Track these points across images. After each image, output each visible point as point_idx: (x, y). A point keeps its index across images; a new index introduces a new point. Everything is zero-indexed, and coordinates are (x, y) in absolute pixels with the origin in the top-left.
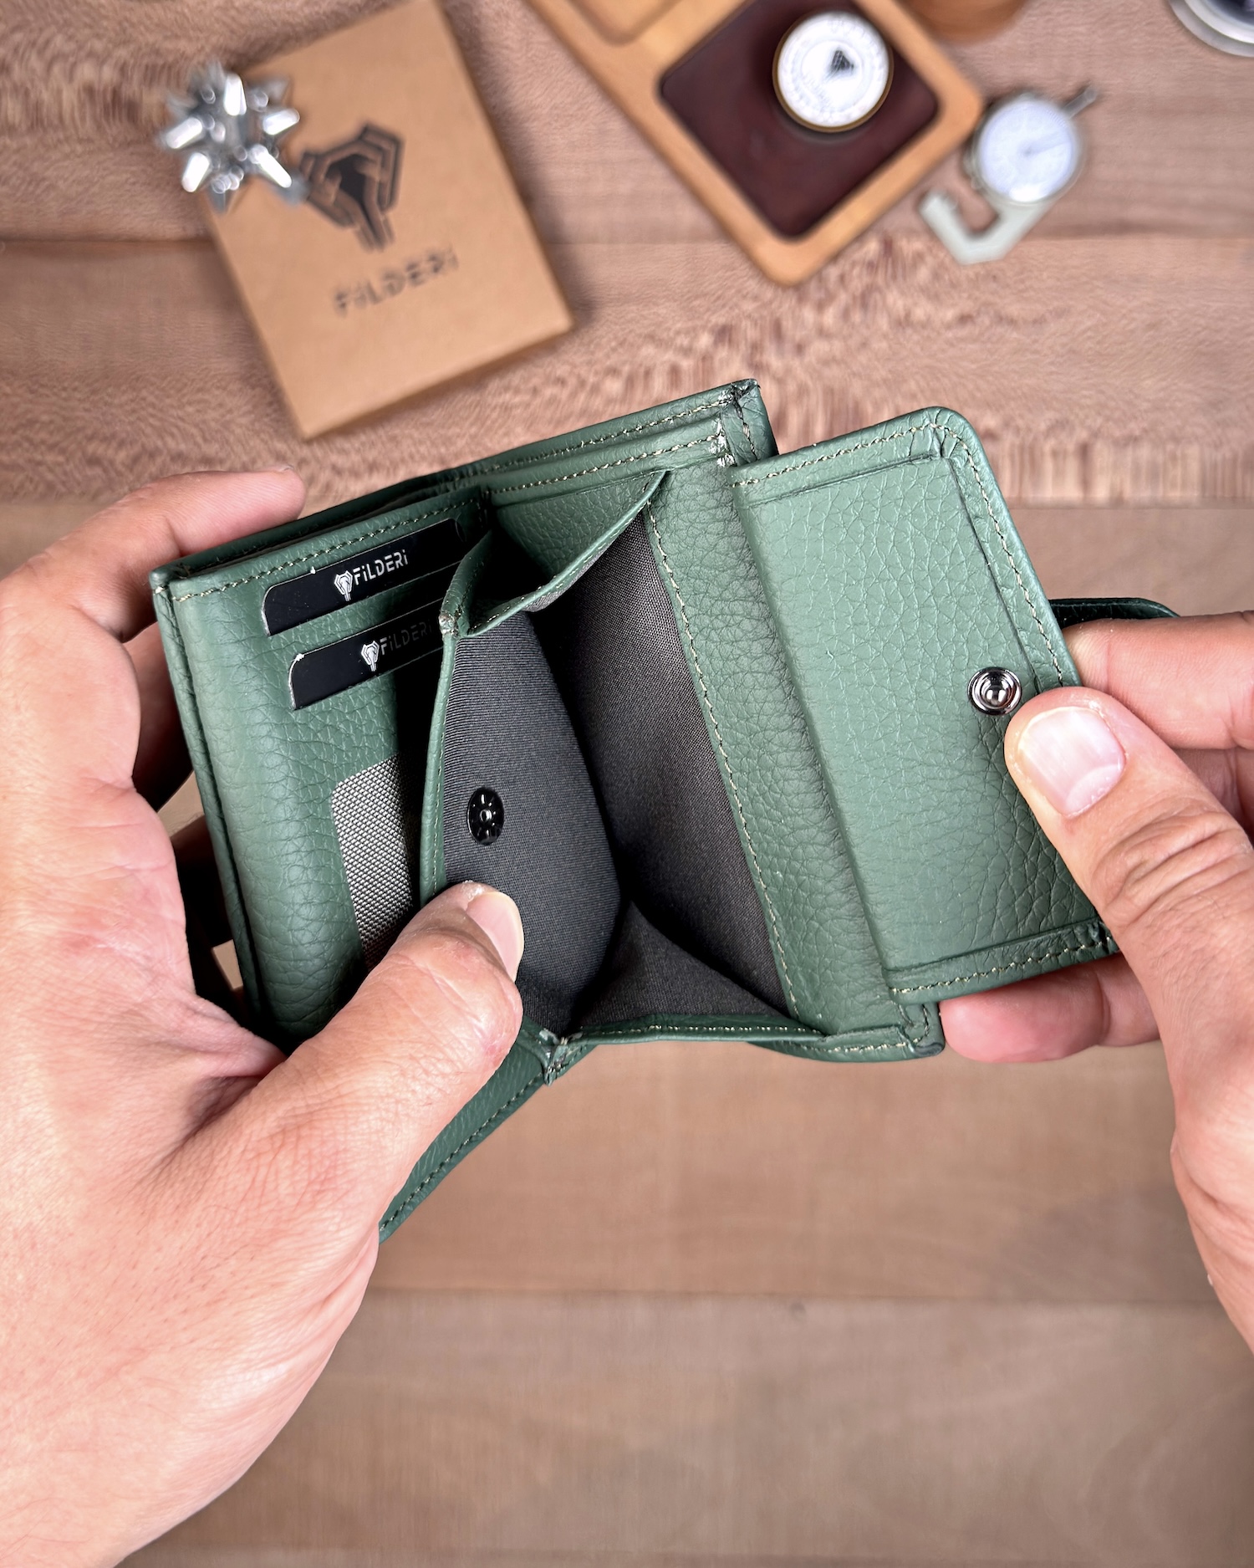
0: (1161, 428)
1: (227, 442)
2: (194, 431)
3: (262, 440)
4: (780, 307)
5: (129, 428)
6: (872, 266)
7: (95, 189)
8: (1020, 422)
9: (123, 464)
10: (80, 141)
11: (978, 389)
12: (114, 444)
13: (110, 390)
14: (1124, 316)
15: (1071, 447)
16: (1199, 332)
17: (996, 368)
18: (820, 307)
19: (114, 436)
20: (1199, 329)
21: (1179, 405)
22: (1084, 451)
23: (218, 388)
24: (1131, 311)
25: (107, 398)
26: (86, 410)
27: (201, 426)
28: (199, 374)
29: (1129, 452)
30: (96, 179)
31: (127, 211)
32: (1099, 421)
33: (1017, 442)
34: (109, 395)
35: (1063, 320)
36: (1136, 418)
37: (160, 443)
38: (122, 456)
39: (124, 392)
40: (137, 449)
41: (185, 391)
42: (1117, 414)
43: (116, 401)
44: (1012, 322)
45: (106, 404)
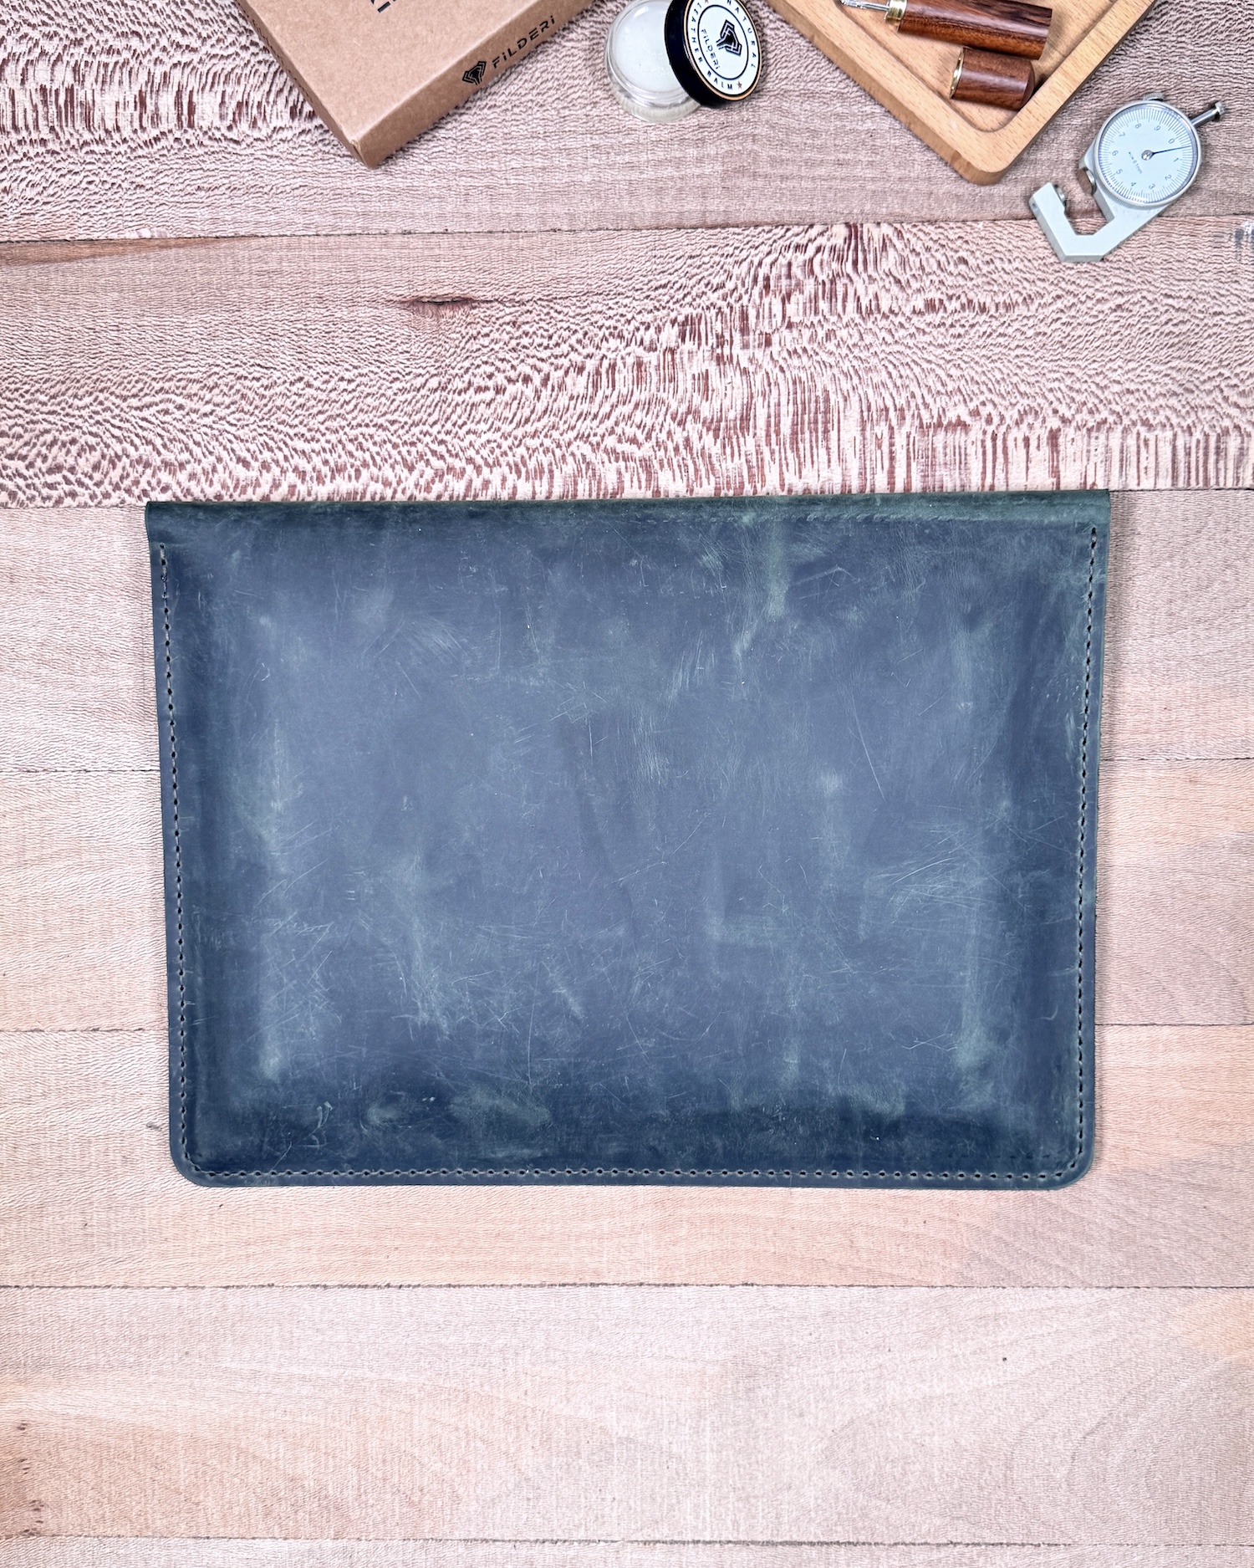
6: (835, 252)
12: (74, 449)
15: (1042, 433)
18: (786, 298)
19: (73, 441)
22: (1054, 436)
25: (63, 405)
29: (1102, 437)
38: (84, 465)
44: (983, 309)
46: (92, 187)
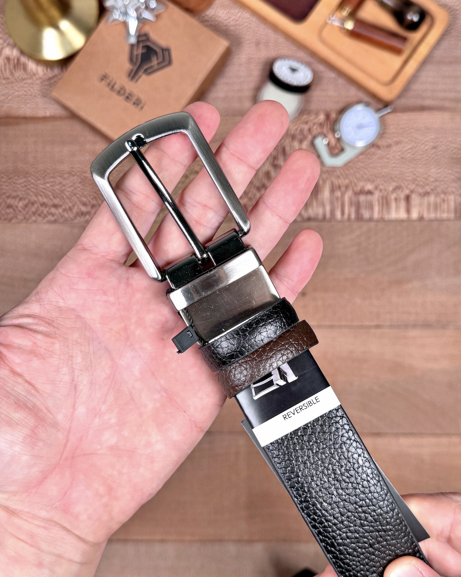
0: (438, 189)
1: (63, 198)
2: (50, 194)
3: (77, 197)
4: (285, 141)
5: (23, 193)
6: (321, 125)
7: (10, 98)
8: (382, 187)
9: (21, 208)
10: (4, 79)
11: (365, 174)
12: (18, 200)
13: (16, 178)
14: (423, 144)
15: (402, 196)
16: (453, 150)
17: (372, 165)
18: (301, 141)
19: (17, 196)
20: (453, 148)
21: (445, 179)
22: (408, 198)
23: (59, 176)
24: (426, 141)
25: (15, 181)
26: (7, 186)
27: (53, 192)
28: (52, 171)
29: (426, 199)
30: (11, 94)
31: (23, 106)
32: (414, 186)
33: (381, 195)
34: (16, 180)
35: (398, 146)
36: (428, 184)
37: (36, 199)
38: (21, 204)
39: (22, 179)
40: (27, 201)
41: (46, 178)
42: (421, 183)
43: (18, 182)
44: (378, 147)
45: (14, 183)
46: (27, 96)
